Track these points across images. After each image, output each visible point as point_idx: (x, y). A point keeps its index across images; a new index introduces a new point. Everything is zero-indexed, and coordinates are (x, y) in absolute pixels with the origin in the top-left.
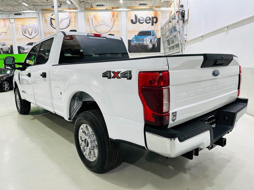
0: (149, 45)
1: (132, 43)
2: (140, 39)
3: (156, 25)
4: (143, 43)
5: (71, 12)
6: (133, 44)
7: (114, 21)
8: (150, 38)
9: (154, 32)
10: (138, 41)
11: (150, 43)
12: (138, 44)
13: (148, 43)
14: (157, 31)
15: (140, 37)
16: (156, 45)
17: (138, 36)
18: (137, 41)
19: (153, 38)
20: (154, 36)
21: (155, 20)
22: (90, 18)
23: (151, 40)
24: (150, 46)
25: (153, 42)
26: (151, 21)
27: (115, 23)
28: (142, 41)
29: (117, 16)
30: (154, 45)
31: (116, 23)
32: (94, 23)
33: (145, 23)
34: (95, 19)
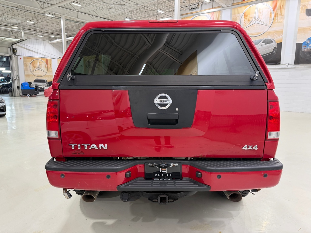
1: (303, 48)
5: (213, 12)
6: (306, 49)
7: (275, 16)
22: (237, 17)
27: (276, 19)
29: (281, 8)
31: (279, 18)
32: (243, 23)
34: (245, 17)
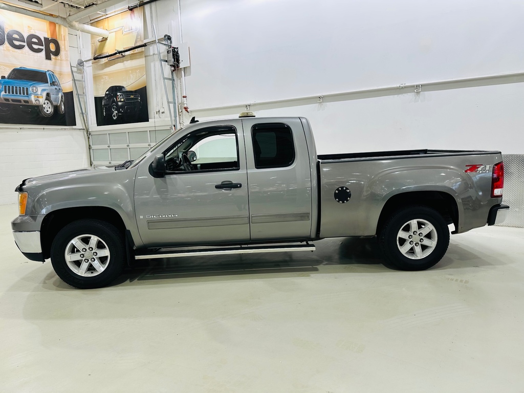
0: (44, 106)
2: (16, 87)
3: (56, 59)
4: (26, 99)
8: (43, 90)
9: (52, 76)
10: (13, 93)
11: (46, 101)
12: (13, 100)
13: (42, 100)
14: (60, 74)
15: (19, 84)
16: (63, 107)
17: (11, 79)
18: (9, 93)
19: (52, 90)
20: (56, 87)
21: (52, 47)
23: (48, 95)
24: (48, 109)
25: (55, 101)
26: (43, 48)
28: (24, 94)
30: (56, 108)
33: (26, 48)
